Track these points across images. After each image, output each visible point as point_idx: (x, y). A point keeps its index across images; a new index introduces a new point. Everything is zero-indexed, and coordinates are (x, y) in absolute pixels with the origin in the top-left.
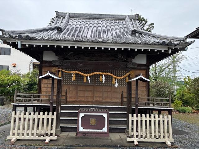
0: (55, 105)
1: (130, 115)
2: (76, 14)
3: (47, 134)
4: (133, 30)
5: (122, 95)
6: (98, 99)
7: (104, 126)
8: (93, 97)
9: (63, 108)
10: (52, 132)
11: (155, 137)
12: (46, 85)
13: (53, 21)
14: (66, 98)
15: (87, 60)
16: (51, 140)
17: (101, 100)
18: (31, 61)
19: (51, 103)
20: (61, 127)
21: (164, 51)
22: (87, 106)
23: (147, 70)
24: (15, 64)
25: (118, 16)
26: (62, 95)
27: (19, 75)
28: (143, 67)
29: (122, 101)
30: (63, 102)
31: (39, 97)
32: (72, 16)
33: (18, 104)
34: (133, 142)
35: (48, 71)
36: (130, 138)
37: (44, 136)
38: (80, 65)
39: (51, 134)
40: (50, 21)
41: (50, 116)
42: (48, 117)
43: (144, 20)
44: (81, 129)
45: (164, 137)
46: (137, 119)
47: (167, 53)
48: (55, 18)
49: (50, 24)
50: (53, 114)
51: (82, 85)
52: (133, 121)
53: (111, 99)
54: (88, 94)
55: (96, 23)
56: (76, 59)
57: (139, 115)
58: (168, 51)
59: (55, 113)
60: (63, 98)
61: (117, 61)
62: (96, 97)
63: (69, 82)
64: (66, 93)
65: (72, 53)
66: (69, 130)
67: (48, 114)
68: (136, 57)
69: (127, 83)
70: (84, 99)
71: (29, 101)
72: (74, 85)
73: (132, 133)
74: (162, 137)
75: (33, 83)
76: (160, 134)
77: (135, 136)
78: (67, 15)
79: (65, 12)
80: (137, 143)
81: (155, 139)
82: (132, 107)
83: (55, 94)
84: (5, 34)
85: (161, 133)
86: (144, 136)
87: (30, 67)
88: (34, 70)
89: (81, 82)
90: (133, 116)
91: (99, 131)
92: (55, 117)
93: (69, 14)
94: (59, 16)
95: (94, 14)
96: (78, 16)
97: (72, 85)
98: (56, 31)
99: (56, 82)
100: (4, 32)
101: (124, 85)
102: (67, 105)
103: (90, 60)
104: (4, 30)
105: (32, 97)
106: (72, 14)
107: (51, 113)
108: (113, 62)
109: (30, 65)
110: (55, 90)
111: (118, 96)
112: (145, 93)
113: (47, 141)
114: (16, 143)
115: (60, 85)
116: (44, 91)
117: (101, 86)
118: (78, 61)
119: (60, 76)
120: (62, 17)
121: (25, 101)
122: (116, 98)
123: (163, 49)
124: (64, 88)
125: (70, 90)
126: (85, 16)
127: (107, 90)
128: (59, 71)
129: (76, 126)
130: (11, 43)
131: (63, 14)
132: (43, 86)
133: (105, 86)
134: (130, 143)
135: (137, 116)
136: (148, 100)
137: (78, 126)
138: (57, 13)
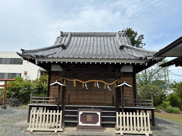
0: (61, 106)
1: (117, 113)
2: (77, 33)
3: (55, 127)
4: (121, 45)
5: (113, 97)
6: (94, 101)
7: (98, 122)
8: (90, 99)
9: (67, 108)
10: (59, 125)
11: (137, 130)
12: (53, 90)
13: (58, 39)
14: (69, 100)
15: (84, 71)
16: (58, 131)
17: (96, 101)
18: (39, 69)
19: (58, 104)
20: (65, 123)
21: (142, 64)
22: (85, 106)
23: (133, 77)
24: (26, 72)
25: (110, 33)
26: (66, 97)
27: (30, 81)
28: (130, 75)
29: (113, 102)
30: (67, 103)
31: (48, 99)
32: (73, 35)
33: (33, 105)
34: (120, 134)
35: (56, 81)
36: (117, 130)
37: (53, 128)
38: (80, 74)
39: (58, 127)
40: (56, 39)
41: (58, 114)
42: (56, 114)
43: (134, 33)
44: (80, 124)
45: (144, 130)
46: (123, 116)
47: (144, 65)
48: (60, 37)
49: (56, 42)
50: (60, 112)
51: (81, 90)
52: (119, 118)
53: (105, 101)
54: (86, 97)
55: (92, 40)
56: (76, 71)
57: (124, 113)
58: (145, 64)
59: (61, 111)
60: (67, 100)
61: (107, 71)
62: (93, 99)
63: (71, 87)
64: (69, 96)
65: (73, 66)
66: (71, 125)
67: (56, 112)
68: (122, 68)
69: (116, 88)
70: (83, 101)
71: (40, 103)
72: (75, 89)
73: (119, 127)
74: (142, 130)
75: (41, 87)
76: (140, 128)
77: (121, 129)
78: (70, 34)
79: (68, 32)
80: (123, 134)
81: (137, 131)
82: (120, 107)
83: (61, 97)
84: (25, 53)
85: (142, 127)
86: (128, 129)
87: (38, 74)
88: (42, 76)
89: (80, 87)
90: (119, 114)
91: (94, 125)
92: (61, 114)
93: (71, 33)
94: (63, 35)
95: (91, 33)
96: (78, 35)
97: (73, 89)
98: (61, 48)
99: (61, 88)
100: (24, 51)
101: (114, 90)
102: (70, 106)
103: (87, 71)
104: (24, 50)
105: (44, 99)
106: (73, 33)
107: (58, 111)
108: (104, 72)
109: (38, 73)
110: (61, 94)
111: (110, 99)
112: (132, 95)
113: (56, 131)
114: (33, 133)
115: (65, 90)
116: (52, 95)
117: (96, 90)
118: (78, 71)
119: (65, 84)
120: (65, 36)
121: (38, 103)
122: (109, 100)
123: (141, 63)
124: (68, 92)
125: (72, 93)
126: (83, 34)
127: (101, 94)
128: (64, 80)
129: (77, 122)
130: (29, 59)
131: (67, 34)
132: (51, 91)
133: (100, 90)
134: (117, 135)
135: (122, 114)
136: (135, 101)
137: (78, 121)
138: (62, 33)
